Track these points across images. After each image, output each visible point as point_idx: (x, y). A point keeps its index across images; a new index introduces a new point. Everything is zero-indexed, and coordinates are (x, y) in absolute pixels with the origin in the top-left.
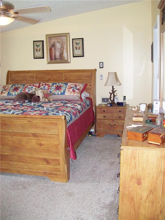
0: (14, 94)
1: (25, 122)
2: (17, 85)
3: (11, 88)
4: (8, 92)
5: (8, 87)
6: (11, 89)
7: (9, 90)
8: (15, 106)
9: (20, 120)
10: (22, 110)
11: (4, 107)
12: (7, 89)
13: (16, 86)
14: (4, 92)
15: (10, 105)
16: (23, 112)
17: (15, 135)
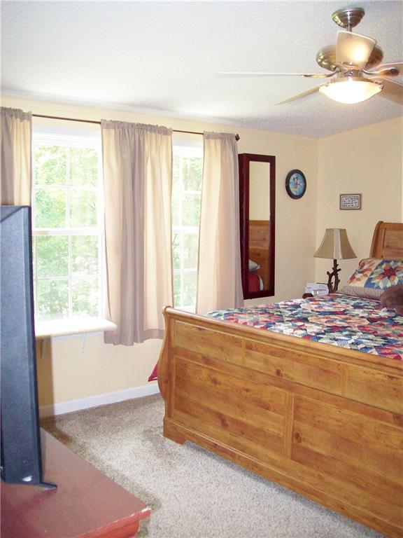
0: (381, 285)
1: (379, 376)
2: (395, 261)
3: (377, 268)
4: (367, 279)
5: (371, 265)
6: (378, 270)
7: (372, 274)
8: (372, 320)
9: (365, 369)
10: (385, 337)
11: (344, 320)
12: (366, 270)
13: (392, 263)
14: (359, 276)
15: (361, 315)
16: (384, 345)
17: (347, 407)
